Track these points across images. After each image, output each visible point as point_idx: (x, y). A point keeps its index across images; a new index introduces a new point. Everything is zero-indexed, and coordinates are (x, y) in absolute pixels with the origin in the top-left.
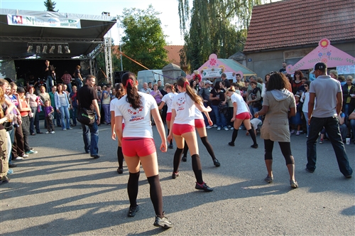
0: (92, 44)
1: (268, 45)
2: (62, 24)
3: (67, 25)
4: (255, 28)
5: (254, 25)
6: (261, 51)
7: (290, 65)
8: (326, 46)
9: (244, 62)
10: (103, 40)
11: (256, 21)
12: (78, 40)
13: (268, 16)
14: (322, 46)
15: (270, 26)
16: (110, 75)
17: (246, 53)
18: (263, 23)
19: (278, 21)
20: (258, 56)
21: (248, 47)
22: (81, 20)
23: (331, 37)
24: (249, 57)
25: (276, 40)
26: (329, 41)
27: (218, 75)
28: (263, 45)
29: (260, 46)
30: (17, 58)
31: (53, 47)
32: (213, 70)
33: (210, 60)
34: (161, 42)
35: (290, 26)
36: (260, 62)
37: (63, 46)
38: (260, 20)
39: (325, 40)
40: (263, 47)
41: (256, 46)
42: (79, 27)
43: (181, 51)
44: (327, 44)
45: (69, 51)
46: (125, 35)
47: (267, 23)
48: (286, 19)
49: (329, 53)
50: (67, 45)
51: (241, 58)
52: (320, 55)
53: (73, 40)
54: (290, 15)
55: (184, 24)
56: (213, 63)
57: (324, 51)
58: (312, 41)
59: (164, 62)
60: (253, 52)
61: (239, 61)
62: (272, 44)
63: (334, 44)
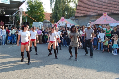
0: (14, 10)
1: (84, 14)
2: (2, 2)
3: (4, 2)
4: (79, 7)
5: (79, 6)
6: (81, 16)
7: (92, 22)
8: (106, 16)
9: (75, 20)
10: (19, 9)
11: (80, 5)
12: (8, 9)
13: (84, 3)
14: (104, 15)
15: (85, 7)
16: (21, 23)
17: (76, 17)
18: (82, 6)
19: (88, 5)
20: (80, 18)
21: (77, 15)
22: (10, 1)
23: (107, 12)
24: (77, 18)
25: (87, 12)
26: (107, 14)
27: (65, 25)
28: (82, 14)
29: (81, 14)
32: (63, 23)
33: (62, 19)
34: (43, 11)
35: (92, 8)
36: (81, 21)
37: (2, 10)
38: (81, 5)
39: (105, 13)
40: (82, 15)
41: (79, 14)
42: (9, 3)
43: (50, 15)
44: (106, 15)
45: (4, 13)
46: (28, 7)
47: (84, 6)
48: (91, 5)
49: (106, 18)
50: (4, 10)
51: (74, 19)
52: (103, 19)
53: (6, 8)
54: (93, 3)
55: (52, 5)
56: (63, 20)
57: (105, 17)
58: (100, 13)
59: (44, 19)
60: (78, 17)
61: (73, 20)
62: (85, 14)
63: (109, 15)
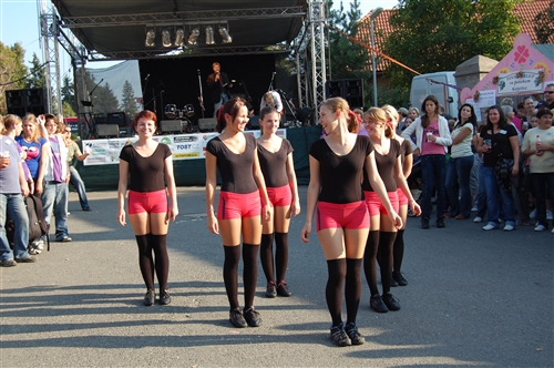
10: (305, 8)
12: (250, 13)
27: (531, 88)
30: (144, 55)
31: (196, 32)
32: (520, 75)
33: (515, 50)
37: (216, 28)
45: (230, 39)
50: (224, 25)
53: (240, 14)
